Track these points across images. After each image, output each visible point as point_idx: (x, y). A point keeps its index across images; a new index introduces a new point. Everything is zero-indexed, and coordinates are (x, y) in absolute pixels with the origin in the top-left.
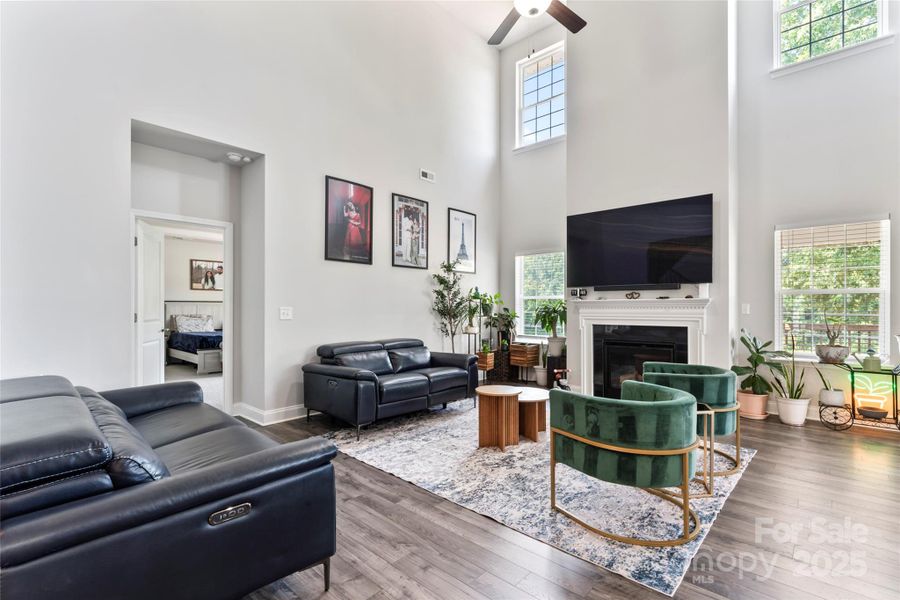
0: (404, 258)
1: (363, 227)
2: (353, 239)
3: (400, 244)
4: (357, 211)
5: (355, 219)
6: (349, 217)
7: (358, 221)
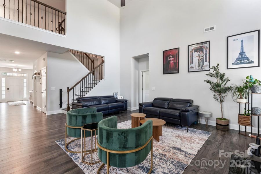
0: (194, 68)
1: (175, 62)
2: (172, 66)
3: (192, 63)
4: (173, 58)
5: (172, 60)
6: (170, 60)
7: (173, 60)
